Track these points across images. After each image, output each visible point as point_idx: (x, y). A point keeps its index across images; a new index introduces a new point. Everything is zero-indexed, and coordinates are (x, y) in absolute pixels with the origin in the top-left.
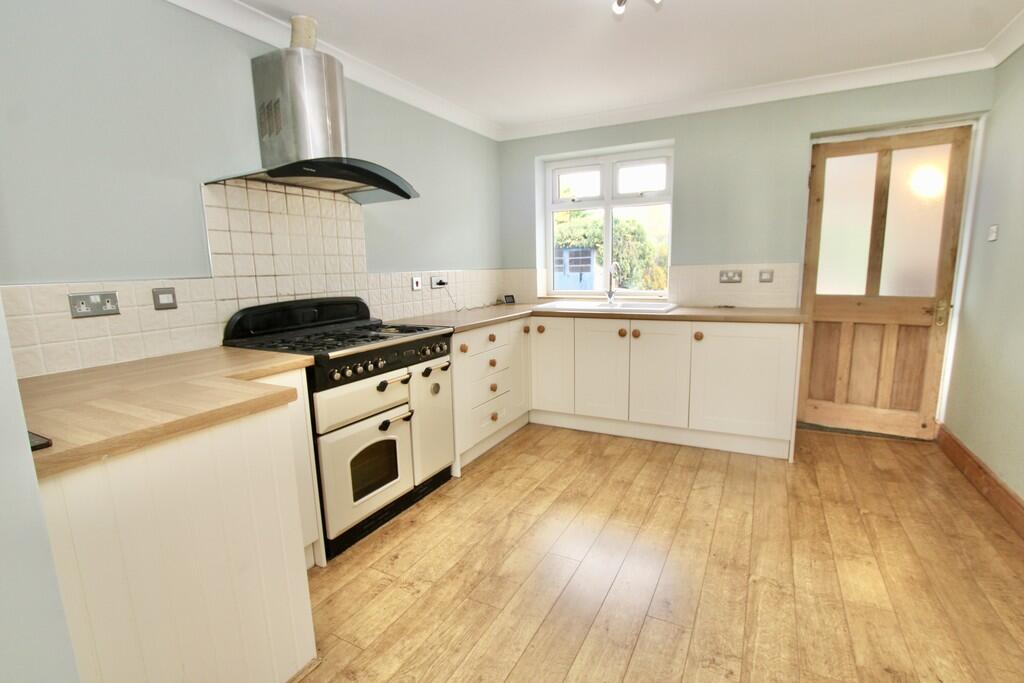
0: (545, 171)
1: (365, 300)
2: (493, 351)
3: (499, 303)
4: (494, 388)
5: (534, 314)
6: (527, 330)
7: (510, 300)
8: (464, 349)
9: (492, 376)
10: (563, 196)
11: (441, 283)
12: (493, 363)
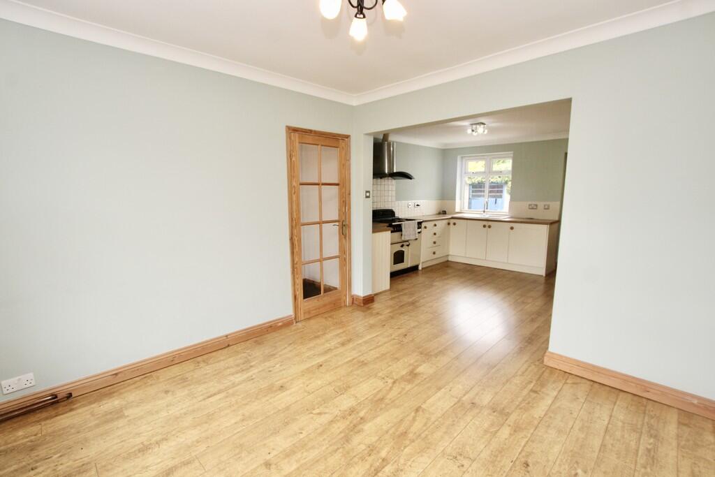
0: (462, 161)
1: (394, 210)
2: (435, 230)
3: (439, 213)
4: (435, 243)
5: (452, 218)
6: (449, 224)
7: (444, 213)
8: (425, 227)
9: (435, 238)
10: (469, 170)
11: (418, 205)
12: (435, 234)
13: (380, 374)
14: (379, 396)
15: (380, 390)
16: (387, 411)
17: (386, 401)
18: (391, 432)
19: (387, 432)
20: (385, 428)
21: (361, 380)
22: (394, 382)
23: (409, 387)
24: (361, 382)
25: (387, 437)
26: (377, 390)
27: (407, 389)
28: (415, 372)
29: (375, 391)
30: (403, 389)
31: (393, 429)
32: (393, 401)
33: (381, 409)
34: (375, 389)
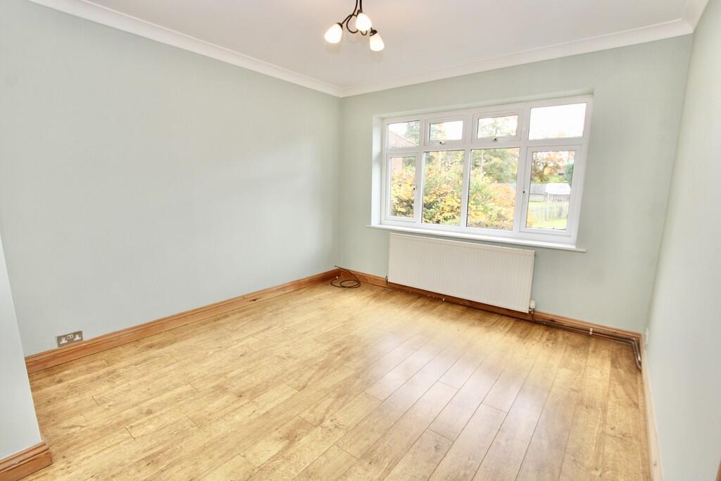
13: (341, 434)
14: (341, 400)
15: (341, 408)
16: (334, 386)
17: (334, 395)
18: (333, 369)
19: (335, 369)
20: (338, 372)
21: (366, 422)
22: (322, 421)
23: (305, 414)
24: (366, 418)
25: (336, 366)
26: (344, 408)
27: (307, 411)
28: (287, 441)
29: (347, 405)
30: (312, 412)
31: (330, 371)
32: (327, 394)
33: (340, 386)
34: (347, 409)
